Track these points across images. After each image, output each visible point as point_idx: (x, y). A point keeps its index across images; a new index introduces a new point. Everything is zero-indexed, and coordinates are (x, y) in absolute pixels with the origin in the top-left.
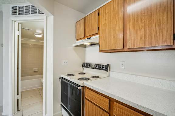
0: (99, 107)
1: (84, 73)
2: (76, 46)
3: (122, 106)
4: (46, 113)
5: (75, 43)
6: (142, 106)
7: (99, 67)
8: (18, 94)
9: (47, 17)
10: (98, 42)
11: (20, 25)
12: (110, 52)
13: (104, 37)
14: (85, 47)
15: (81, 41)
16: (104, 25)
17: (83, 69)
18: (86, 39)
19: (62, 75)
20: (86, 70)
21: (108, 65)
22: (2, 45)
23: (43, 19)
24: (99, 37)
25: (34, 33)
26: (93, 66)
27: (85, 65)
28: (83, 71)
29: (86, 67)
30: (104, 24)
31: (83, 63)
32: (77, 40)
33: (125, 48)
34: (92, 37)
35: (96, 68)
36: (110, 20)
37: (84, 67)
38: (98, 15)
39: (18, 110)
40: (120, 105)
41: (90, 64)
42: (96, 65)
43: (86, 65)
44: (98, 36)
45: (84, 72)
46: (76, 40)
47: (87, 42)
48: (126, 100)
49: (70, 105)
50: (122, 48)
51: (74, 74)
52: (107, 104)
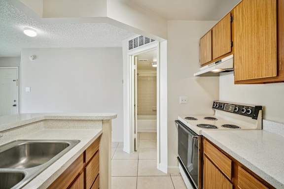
0: (219, 170)
1: (215, 119)
2: (201, 75)
3: (250, 176)
4: (160, 162)
5: (200, 71)
6: (279, 183)
7: (240, 110)
8: (135, 133)
9: (160, 43)
10: (232, 67)
11: (136, 58)
12: (264, 83)
13: (240, 58)
14: (219, 76)
15: (207, 66)
16: (240, 37)
17: (215, 112)
18: (213, 64)
19: (179, 117)
20: (218, 114)
21: (260, 108)
22: (123, 81)
23: (156, 47)
24: (234, 57)
25: (151, 62)
26: (231, 107)
27: (217, 105)
28: (214, 114)
29: (218, 109)
30: (241, 34)
31: (214, 102)
32: (203, 65)
33: (280, 74)
34: (223, 60)
35: (234, 112)
36: (251, 26)
37: (215, 108)
38: (231, 22)
39: (135, 151)
40: (248, 174)
41: (225, 104)
42: (236, 106)
43: (219, 106)
44: (231, 56)
45: (216, 116)
46: (200, 66)
47: (215, 69)
48: (255, 166)
49: (192, 163)
50: (275, 75)
51: (195, 118)
52: (229, 168)
